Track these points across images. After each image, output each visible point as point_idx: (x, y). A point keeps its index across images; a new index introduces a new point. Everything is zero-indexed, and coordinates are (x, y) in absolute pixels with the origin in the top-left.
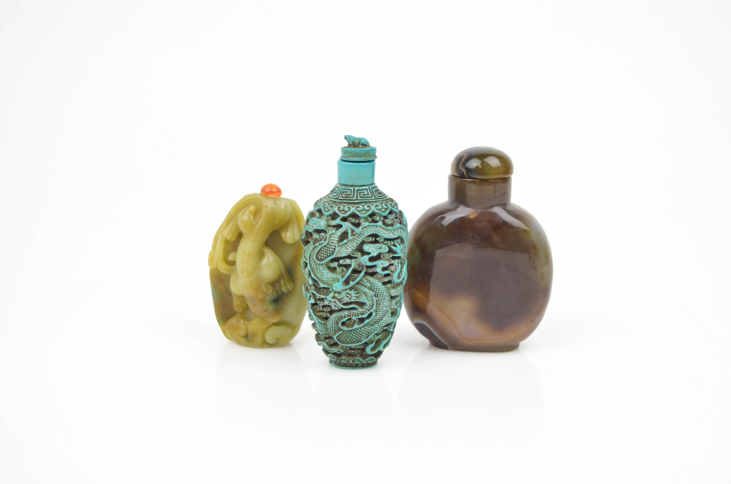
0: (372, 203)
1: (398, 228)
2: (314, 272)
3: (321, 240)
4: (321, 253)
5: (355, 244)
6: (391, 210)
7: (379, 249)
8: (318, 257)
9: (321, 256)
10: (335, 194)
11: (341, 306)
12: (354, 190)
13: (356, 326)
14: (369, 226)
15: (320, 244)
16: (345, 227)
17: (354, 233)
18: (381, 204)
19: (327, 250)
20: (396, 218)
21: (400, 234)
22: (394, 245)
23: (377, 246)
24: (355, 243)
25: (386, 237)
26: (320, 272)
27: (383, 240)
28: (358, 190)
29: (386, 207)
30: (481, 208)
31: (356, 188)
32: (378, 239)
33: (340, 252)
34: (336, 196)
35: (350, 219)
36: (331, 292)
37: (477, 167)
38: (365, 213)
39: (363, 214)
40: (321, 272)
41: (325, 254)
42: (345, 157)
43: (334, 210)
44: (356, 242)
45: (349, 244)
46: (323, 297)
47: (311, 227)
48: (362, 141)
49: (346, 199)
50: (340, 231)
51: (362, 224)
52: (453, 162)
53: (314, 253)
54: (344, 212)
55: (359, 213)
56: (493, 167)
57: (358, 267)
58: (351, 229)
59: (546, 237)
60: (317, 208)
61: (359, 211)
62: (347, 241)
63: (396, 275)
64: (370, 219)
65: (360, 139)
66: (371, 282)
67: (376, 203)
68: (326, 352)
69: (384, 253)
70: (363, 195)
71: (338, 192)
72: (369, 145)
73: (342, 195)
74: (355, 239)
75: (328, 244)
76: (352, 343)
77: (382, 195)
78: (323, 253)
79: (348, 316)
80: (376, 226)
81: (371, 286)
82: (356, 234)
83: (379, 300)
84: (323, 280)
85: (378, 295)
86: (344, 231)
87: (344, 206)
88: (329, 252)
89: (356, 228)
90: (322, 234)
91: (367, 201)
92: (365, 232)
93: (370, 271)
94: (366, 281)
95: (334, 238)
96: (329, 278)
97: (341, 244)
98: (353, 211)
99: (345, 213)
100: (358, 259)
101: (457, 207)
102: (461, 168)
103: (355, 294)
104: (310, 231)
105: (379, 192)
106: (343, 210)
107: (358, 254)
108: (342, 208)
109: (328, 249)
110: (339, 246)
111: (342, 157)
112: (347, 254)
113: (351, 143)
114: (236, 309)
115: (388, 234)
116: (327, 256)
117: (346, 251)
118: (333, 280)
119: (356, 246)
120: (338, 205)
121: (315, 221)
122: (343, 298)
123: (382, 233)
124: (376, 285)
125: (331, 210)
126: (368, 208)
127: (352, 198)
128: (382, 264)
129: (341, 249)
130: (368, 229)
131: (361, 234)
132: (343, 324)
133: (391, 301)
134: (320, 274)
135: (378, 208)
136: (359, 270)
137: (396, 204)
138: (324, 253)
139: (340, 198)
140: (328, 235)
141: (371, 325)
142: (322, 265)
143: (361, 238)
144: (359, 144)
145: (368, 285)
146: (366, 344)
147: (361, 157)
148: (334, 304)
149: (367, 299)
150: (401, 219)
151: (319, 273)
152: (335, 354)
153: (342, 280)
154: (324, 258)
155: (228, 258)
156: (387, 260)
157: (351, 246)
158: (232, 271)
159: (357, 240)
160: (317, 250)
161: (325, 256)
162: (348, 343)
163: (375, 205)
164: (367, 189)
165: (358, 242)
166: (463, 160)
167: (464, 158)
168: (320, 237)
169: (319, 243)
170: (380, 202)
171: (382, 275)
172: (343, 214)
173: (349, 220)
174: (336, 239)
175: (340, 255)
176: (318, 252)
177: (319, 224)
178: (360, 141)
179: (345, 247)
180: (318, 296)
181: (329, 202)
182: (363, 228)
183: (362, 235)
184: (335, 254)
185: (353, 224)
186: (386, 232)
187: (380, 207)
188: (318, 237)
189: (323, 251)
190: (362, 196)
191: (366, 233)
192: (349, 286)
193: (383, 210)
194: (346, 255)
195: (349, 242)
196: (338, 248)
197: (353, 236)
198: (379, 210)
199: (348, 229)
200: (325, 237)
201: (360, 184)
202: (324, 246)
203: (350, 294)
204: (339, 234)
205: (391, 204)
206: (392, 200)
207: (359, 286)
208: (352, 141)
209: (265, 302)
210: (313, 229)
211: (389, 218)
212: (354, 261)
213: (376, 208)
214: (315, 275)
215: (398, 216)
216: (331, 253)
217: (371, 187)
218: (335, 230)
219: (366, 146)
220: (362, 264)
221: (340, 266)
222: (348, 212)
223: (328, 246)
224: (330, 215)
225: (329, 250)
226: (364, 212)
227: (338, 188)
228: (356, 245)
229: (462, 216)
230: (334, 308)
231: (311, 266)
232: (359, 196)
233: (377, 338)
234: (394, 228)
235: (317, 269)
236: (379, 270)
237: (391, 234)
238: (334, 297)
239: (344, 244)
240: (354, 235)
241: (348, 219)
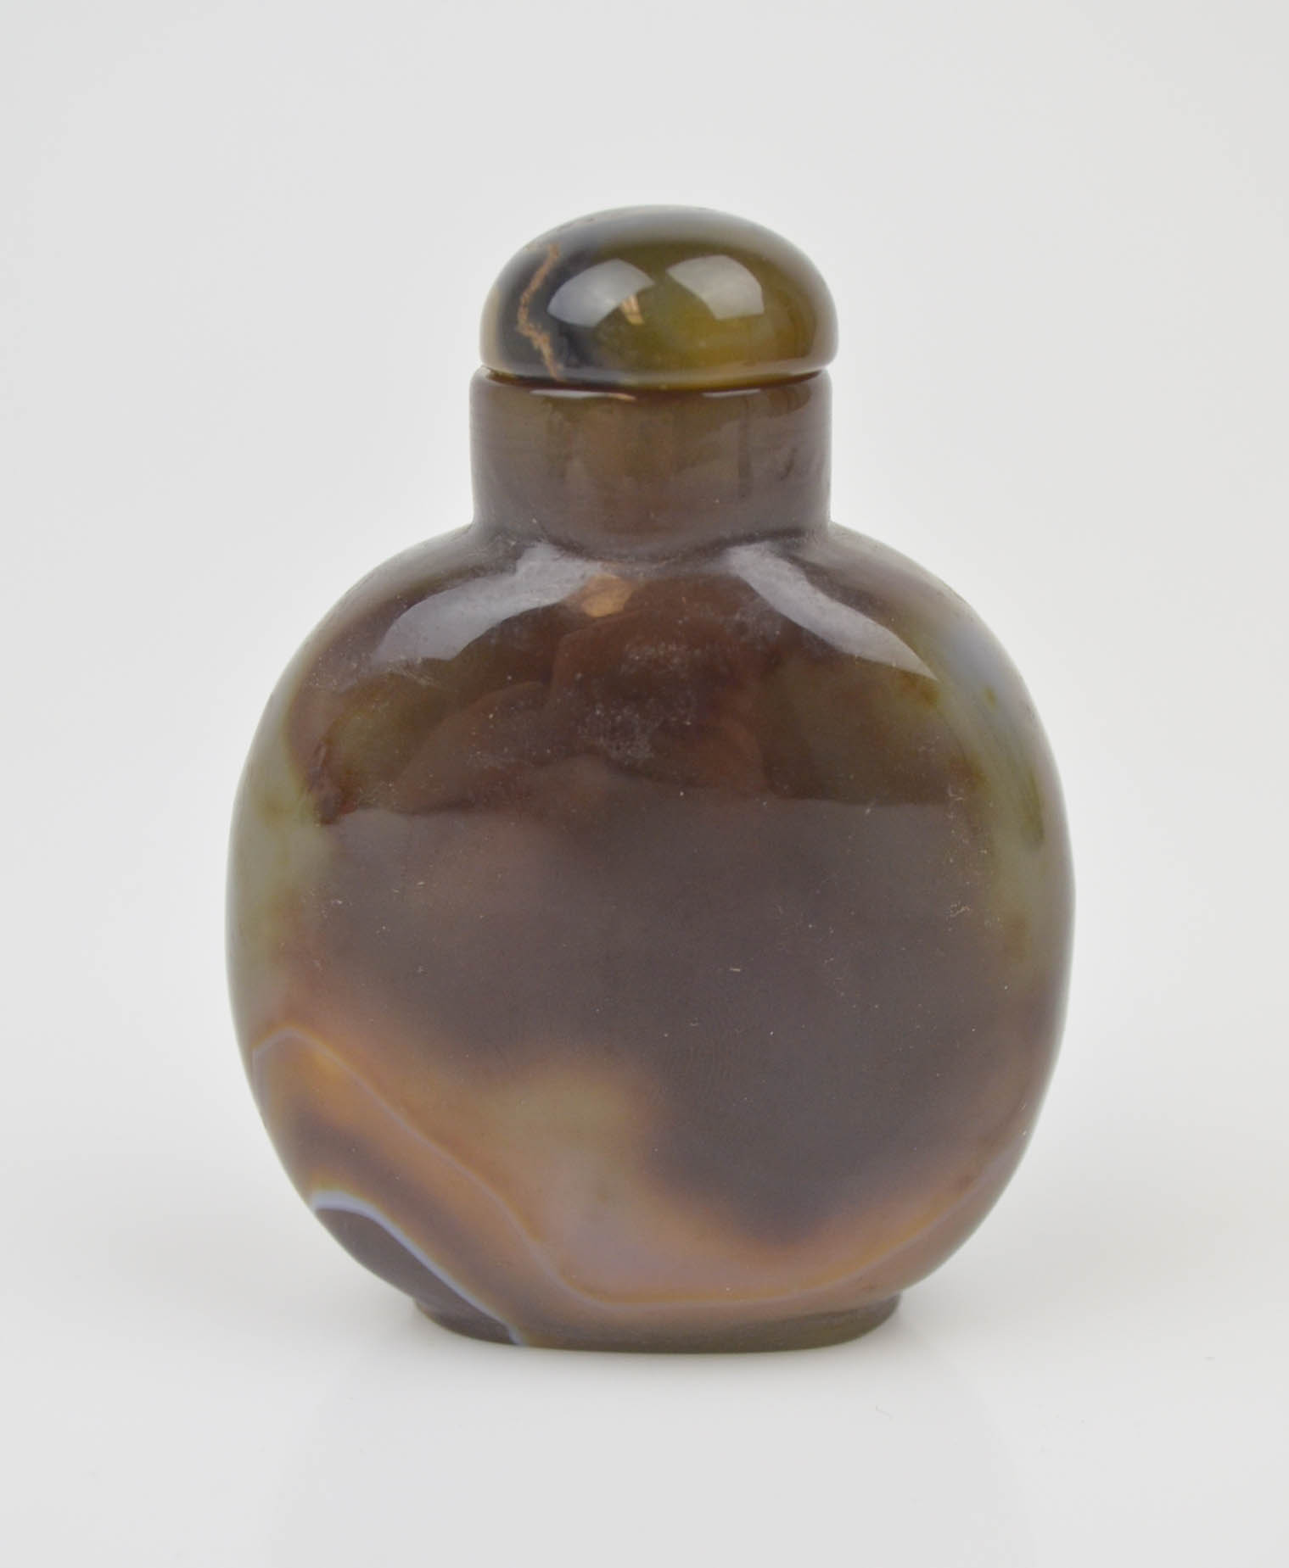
30: (654, 558)
37: (617, 316)
52: (490, 302)
56: (719, 314)
59: (1027, 710)
101: (516, 555)
102: (526, 326)
166: (536, 284)
167: (543, 271)
229: (547, 601)
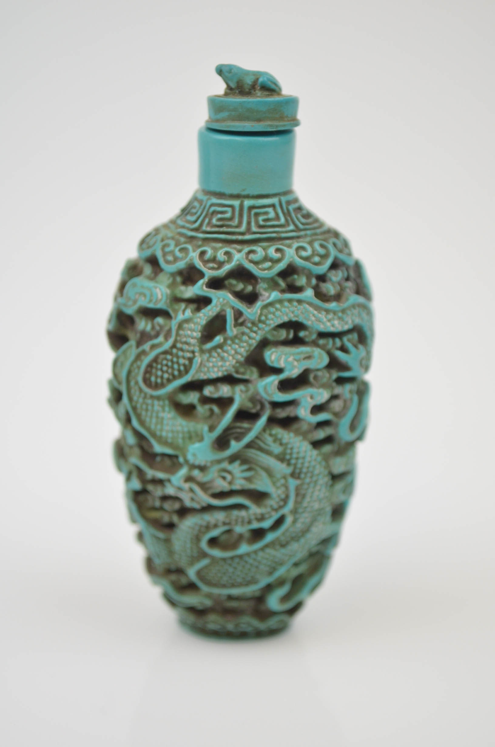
0: (288, 242)
1: (354, 306)
2: (139, 417)
3: (157, 335)
4: (157, 369)
5: (243, 347)
6: (336, 259)
7: (305, 358)
8: (150, 379)
9: (157, 377)
10: (193, 218)
11: (205, 499)
12: (241, 207)
13: (244, 548)
14: (280, 301)
15: (153, 347)
16: (218, 303)
17: (241, 320)
18: (311, 243)
19: (172, 361)
20: (347, 279)
21: (357, 321)
22: (343, 349)
23: (301, 353)
24: (245, 344)
25: (322, 328)
26: (154, 415)
27: (314, 336)
28: (251, 208)
29: (322, 251)
31: (247, 203)
32: (302, 334)
33: (205, 366)
34: (195, 222)
35: (231, 285)
36: (180, 466)
38: (269, 269)
39: (264, 269)
40: (157, 417)
41: (167, 372)
42: (217, 121)
43: (191, 260)
44: (246, 342)
45: (229, 348)
46: (161, 475)
47: (130, 303)
48: (261, 80)
49: (222, 229)
50: (204, 313)
51: (261, 295)
53: (139, 367)
54: (215, 263)
55: (255, 267)
57: (250, 405)
58: (233, 308)
60: (148, 253)
61: (256, 263)
62: (222, 340)
63: (345, 422)
64: (283, 284)
65: (257, 75)
66: (284, 441)
67: (298, 242)
68: (172, 603)
69: (318, 370)
70: (264, 220)
71: (199, 213)
72: (280, 89)
73: (210, 220)
74: (243, 334)
75: (174, 346)
76: (233, 586)
77: (310, 220)
78: (161, 370)
79: (224, 524)
80: (300, 302)
81: (284, 453)
82: (247, 322)
83: (302, 485)
84: (161, 437)
85: (300, 473)
86: (215, 314)
87: (215, 250)
88: (176, 366)
89: (247, 306)
90: (160, 320)
91: (274, 235)
92: (270, 316)
93: (282, 414)
94: (269, 440)
95: (189, 332)
96: (178, 432)
97: (209, 346)
98: (238, 262)
99: (219, 268)
100: (250, 386)
103: (243, 471)
104: (130, 311)
105: (304, 212)
106: (214, 260)
107: (252, 374)
108: (210, 253)
109: (175, 360)
110: (202, 351)
111: (211, 120)
112: (223, 371)
113: (233, 85)
115: (329, 321)
116: (171, 377)
117: (220, 364)
118: (187, 435)
119: (247, 351)
120: (199, 247)
121: (143, 287)
122: (212, 481)
123: (313, 319)
124: (295, 450)
125: (182, 259)
126: (278, 255)
127: (237, 227)
128: (312, 397)
129: (208, 361)
130: (277, 309)
131: (260, 321)
132: (213, 542)
133: (332, 486)
134: (154, 420)
135: (304, 254)
136: (254, 411)
137: (346, 244)
138: (165, 368)
139: (204, 228)
140: (174, 324)
141: (283, 546)
142: (158, 398)
143: (260, 332)
144: (253, 87)
145: (277, 449)
146: (269, 588)
147: (259, 120)
148: (191, 495)
149: (274, 483)
150: (358, 281)
151: (151, 417)
152: (192, 609)
153: (210, 437)
154: (165, 381)
156: (324, 386)
157: (233, 352)
159: (250, 338)
160: (147, 360)
161: (166, 376)
162: (224, 586)
163: (296, 245)
164: (273, 206)
165: (251, 341)
168: (153, 328)
169: (150, 343)
170: (308, 239)
171: (310, 424)
172: (213, 269)
173: (228, 286)
174: (195, 334)
175: (205, 374)
176: (150, 366)
177: (152, 295)
178: (258, 79)
179: (219, 354)
180: (150, 473)
181: (177, 237)
182: (266, 306)
183: (261, 325)
184: (192, 372)
185: (239, 295)
186: (322, 316)
187: (309, 252)
188: (149, 328)
189: (162, 365)
190: (261, 223)
191: (272, 319)
192: (228, 453)
193: (317, 259)
194: (220, 374)
195: (229, 342)
196: (201, 356)
197: (238, 328)
198: (307, 259)
199: (225, 308)
200: (167, 328)
201: (256, 193)
202: (165, 352)
203: (229, 472)
204: (203, 322)
205: (335, 245)
206: (336, 235)
207: (252, 453)
208: (235, 80)
210: (135, 307)
211: (330, 280)
212: (241, 391)
213: (297, 253)
214: (142, 423)
215: (352, 274)
216: (182, 368)
217: (284, 199)
218: (192, 312)
219: (273, 93)
220: (262, 397)
221: (205, 400)
222: (226, 264)
223: (174, 351)
224: (180, 273)
225: (178, 363)
226: (268, 264)
227: (201, 202)
228: (247, 348)
230: (188, 503)
231: (130, 399)
232: (253, 224)
233: (295, 572)
234: (345, 305)
235: (147, 410)
236: (305, 411)
237: (336, 322)
238: (189, 479)
239: (215, 348)
240: (242, 324)
241: (226, 282)
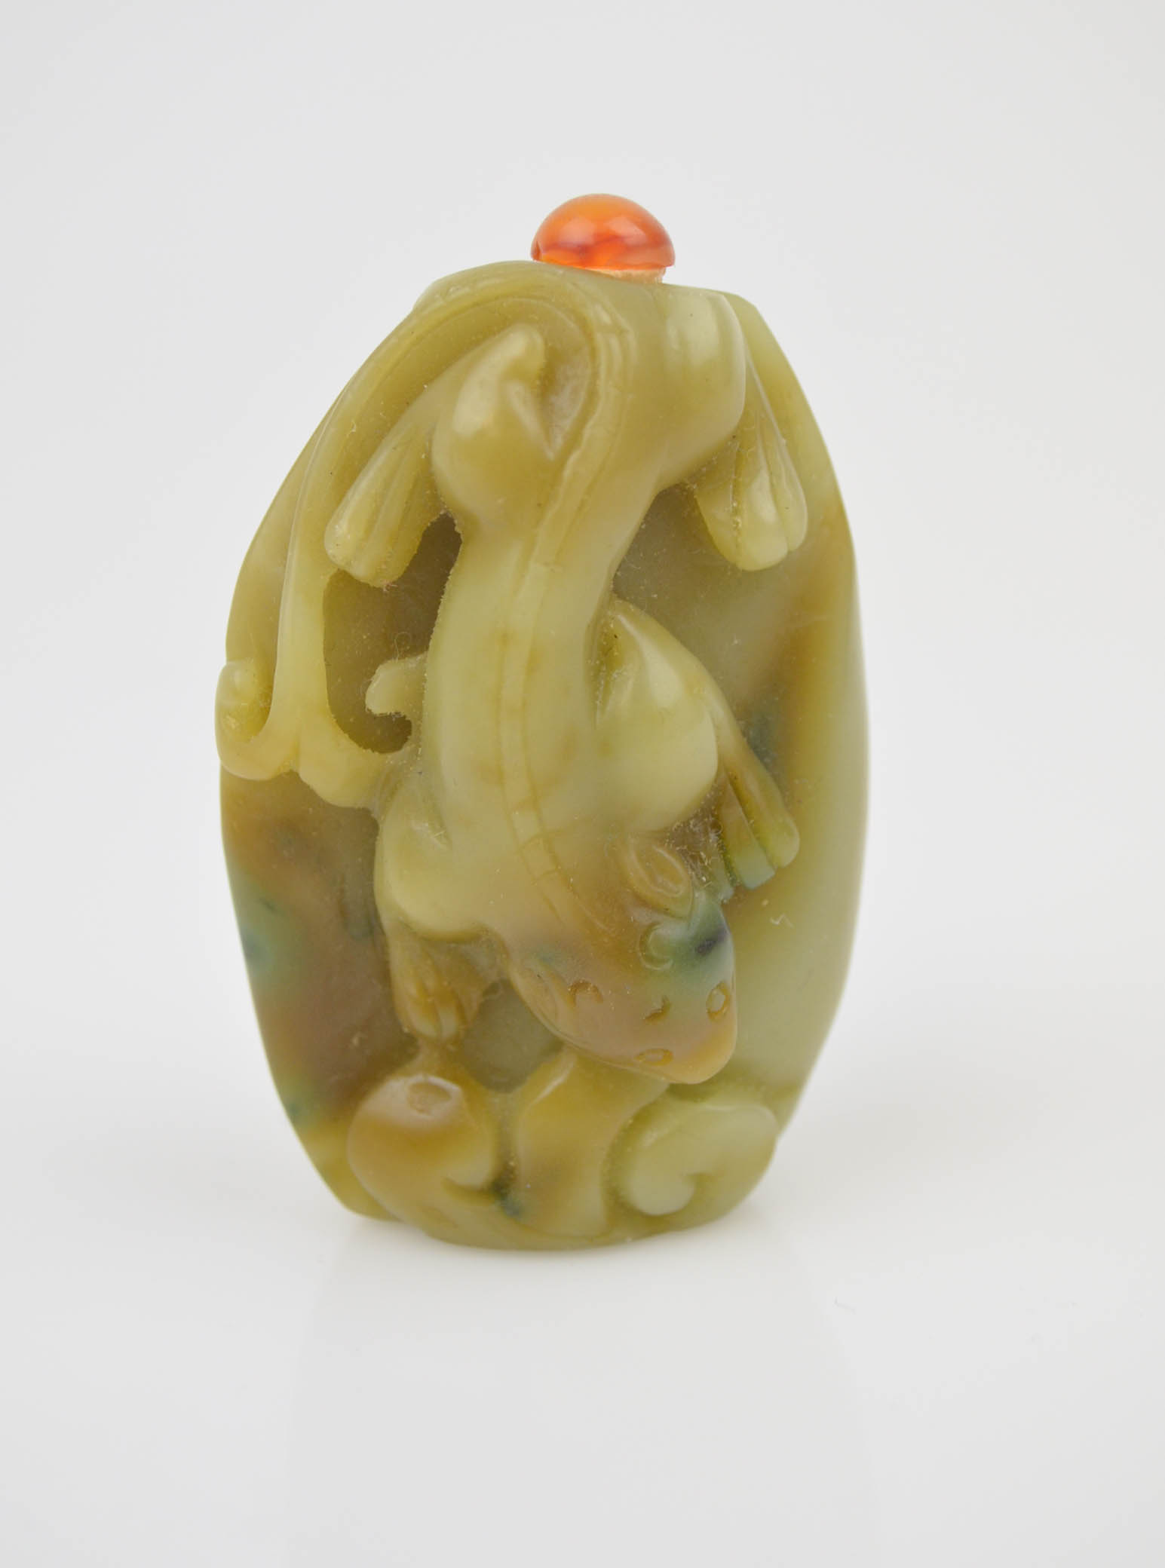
114: (417, 1020)
155: (362, 704)
158: (389, 785)
209: (650, 959)
